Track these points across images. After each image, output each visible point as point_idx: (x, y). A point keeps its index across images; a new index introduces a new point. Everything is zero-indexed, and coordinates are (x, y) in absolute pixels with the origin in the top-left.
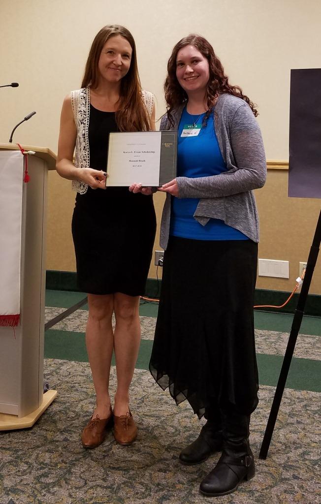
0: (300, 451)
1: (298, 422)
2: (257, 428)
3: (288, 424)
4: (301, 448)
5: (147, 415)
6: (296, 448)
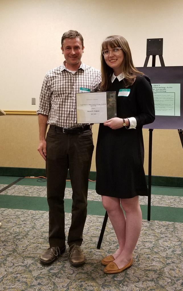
2: (96, 235)
3: (111, 233)
6: (114, 244)
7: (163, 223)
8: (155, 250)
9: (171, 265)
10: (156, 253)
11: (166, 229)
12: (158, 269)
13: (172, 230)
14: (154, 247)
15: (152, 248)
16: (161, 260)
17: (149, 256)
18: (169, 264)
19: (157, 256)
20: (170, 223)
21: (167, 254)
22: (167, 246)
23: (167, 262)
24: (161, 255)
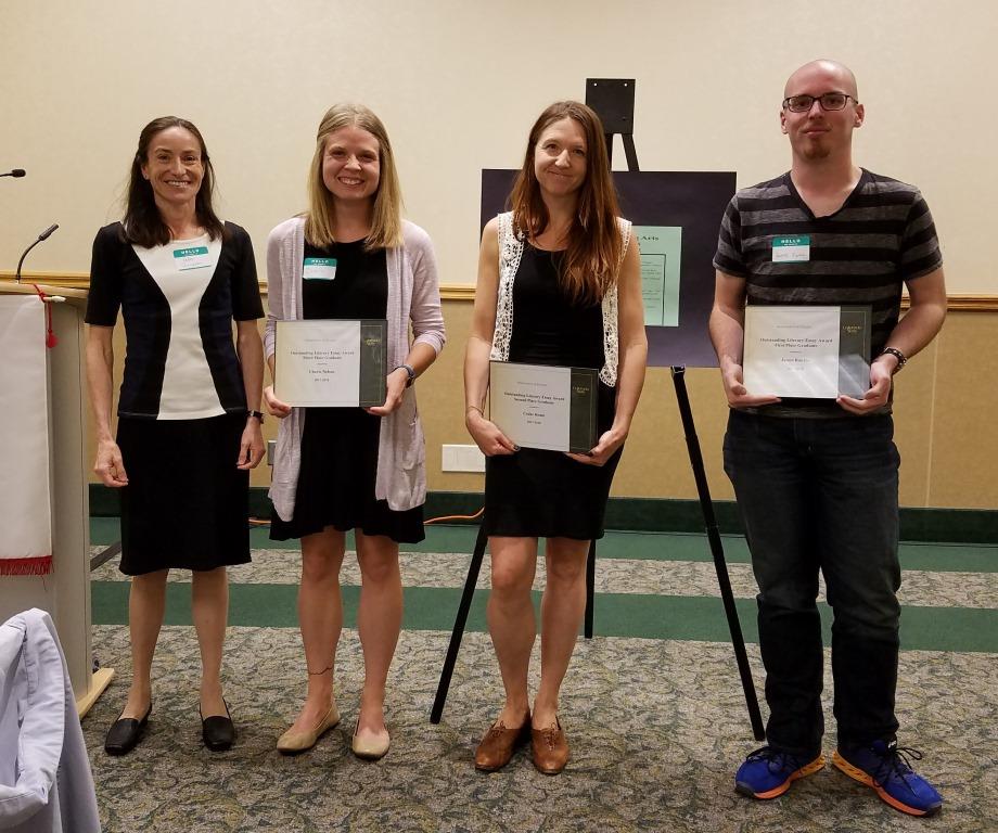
0: (486, 709)
1: (485, 674)
2: (427, 686)
3: (471, 679)
4: (486, 706)
5: (263, 688)
6: (479, 707)
7: (632, 642)
8: (599, 719)
9: (640, 754)
10: (601, 725)
11: (639, 659)
12: (602, 766)
13: (656, 661)
14: (595, 709)
15: (591, 713)
16: (613, 744)
17: (581, 734)
18: (635, 751)
19: (601, 734)
20: (653, 642)
21: (631, 727)
22: (635, 707)
23: (630, 749)
24: (613, 732)
